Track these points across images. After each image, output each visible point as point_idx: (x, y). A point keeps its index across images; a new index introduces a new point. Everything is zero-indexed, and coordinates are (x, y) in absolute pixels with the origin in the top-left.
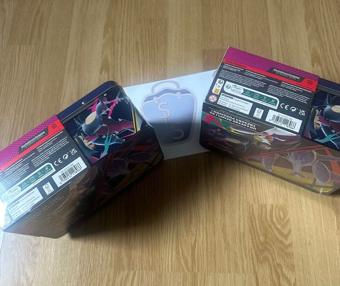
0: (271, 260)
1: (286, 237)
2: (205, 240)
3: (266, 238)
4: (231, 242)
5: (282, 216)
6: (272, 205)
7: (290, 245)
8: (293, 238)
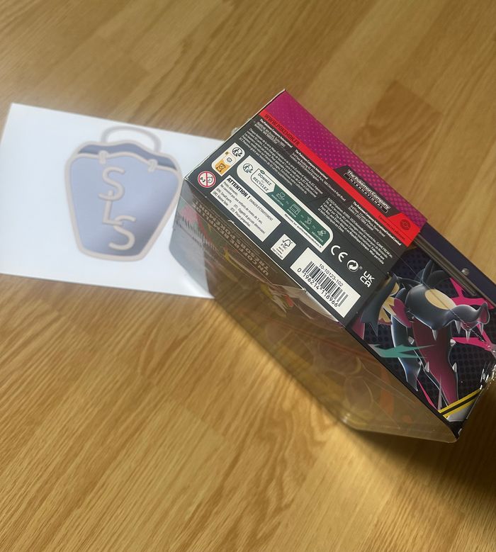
0: (277, 446)
3: (293, 407)
4: (236, 377)
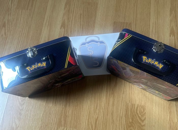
1: (143, 121)
2: (103, 117)
3: (132, 120)
4: (115, 120)
5: (142, 111)
6: (138, 105)
7: (144, 125)
8: (146, 122)
